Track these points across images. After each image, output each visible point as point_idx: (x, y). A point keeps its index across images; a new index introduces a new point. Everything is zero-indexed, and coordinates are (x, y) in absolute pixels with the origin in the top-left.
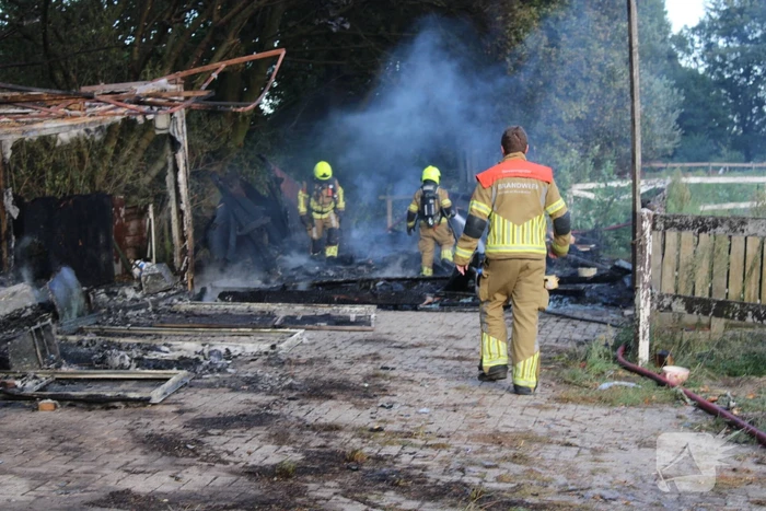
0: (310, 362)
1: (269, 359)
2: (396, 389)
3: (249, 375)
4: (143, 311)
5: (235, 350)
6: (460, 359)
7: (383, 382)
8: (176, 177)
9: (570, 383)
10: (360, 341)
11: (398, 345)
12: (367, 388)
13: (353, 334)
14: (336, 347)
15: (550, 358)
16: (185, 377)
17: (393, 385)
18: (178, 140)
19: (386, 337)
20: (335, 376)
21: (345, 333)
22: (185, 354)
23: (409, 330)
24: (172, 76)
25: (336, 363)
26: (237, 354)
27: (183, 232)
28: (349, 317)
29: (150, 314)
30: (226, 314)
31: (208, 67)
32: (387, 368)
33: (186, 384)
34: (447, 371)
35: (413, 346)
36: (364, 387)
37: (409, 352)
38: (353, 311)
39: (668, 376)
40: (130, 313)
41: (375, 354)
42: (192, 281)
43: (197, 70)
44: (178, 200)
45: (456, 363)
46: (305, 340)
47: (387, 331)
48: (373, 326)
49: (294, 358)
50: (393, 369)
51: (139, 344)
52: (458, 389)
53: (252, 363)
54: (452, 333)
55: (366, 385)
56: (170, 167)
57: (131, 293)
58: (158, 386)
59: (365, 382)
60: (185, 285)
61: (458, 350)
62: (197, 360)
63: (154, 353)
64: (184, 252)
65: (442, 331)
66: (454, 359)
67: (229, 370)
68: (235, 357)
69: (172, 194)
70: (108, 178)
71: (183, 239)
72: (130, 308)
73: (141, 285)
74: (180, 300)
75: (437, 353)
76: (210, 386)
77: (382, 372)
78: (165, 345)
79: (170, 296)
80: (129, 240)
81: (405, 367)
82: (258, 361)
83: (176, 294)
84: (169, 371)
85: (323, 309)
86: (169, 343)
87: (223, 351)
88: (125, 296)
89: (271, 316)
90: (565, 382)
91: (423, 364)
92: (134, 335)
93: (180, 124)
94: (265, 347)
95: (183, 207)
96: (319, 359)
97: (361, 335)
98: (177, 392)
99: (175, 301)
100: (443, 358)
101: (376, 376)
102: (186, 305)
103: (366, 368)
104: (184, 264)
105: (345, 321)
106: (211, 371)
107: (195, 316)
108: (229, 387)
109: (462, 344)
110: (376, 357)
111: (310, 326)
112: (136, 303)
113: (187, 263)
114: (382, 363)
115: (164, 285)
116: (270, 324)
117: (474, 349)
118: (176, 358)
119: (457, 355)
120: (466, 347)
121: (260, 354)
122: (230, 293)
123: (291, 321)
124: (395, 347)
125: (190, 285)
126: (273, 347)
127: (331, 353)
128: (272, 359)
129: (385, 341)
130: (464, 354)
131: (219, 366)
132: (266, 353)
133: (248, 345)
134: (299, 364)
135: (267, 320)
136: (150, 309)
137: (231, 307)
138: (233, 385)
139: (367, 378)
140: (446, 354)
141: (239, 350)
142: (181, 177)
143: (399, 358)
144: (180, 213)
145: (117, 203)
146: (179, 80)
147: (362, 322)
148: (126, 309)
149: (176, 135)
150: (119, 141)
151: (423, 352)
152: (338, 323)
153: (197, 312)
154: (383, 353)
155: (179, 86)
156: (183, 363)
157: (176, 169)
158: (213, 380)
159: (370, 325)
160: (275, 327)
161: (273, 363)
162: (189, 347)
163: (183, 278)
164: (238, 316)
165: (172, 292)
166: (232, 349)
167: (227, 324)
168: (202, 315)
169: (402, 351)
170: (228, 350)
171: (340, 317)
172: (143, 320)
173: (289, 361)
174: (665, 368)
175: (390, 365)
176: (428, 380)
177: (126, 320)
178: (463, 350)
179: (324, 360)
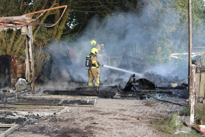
0: (67, 120)
1: (52, 119)
2: (96, 133)
3: (42, 126)
4: (13, 98)
5: (41, 114)
6: (124, 119)
7: (92, 129)
8: (29, 50)
9: (163, 131)
10: (88, 111)
11: (102, 113)
12: (86, 132)
13: (87, 108)
14: (79, 114)
15: (157, 120)
16: (17, 127)
17: (96, 131)
18: (29, 37)
19: (98, 109)
20: (74, 127)
21: (84, 108)
22: (21, 116)
23: (107, 107)
24: (28, 14)
25: (77, 121)
26: (41, 116)
27: (31, 69)
28: (87, 101)
29: (16, 99)
30: (43, 99)
31: (40, 11)
33: (16, 130)
34: (118, 125)
35: (108, 114)
36: (84, 132)
37: (105, 116)
38: (88, 99)
39: (201, 129)
40: (8, 99)
41: (92, 117)
43: (36, 12)
44: (29, 58)
45: (122, 121)
46: (68, 111)
47: (99, 107)
48: (94, 105)
49: (62, 118)
50: (97, 124)
51: (5, 112)
52: (120, 133)
53: (46, 120)
54: (123, 108)
55: (85, 131)
56: (27, 46)
57: (11, 91)
58: (4, 130)
59: (85, 129)
60: (31, 88)
61: (124, 115)
62: (25, 119)
63: (10, 116)
64: (31, 76)
65: (119, 107)
66: (121, 119)
67: (35, 124)
68: (40, 117)
69: (27, 56)
70: (12, 49)
71: (31, 72)
72: (9, 97)
73: (15, 88)
74: (29, 93)
75: (116, 117)
76: (26, 131)
77: (93, 125)
78: (15, 112)
79: (25, 92)
80: (18, 71)
81: (102, 123)
82: (49, 119)
83: (28, 91)
84: (11, 125)
85: (78, 98)
86: (16, 112)
87: (36, 115)
88: (9, 92)
89: (59, 100)
90: (162, 131)
91: (109, 122)
92: (7, 107)
93: (30, 31)
94: (52, 114)
95: (31, 60)
96: (71, 119)
97: (89, 109)
98: (12, 133)
99: (27, 94)
100: (117, 119)
101: (90, 127)
102: (30, 96)
103: (87, 123)
104: (31, 81)
105: (85, 103)
106: (29, 124)
107: (32, 100)
108: (33, 131)
109: (126, 113)
110: (92, 118)
111: (72, 105)
112: (12, 95)
113: (32, 80)
114: (94, 121)
115: (23, 88)
116: (57, 104)
117: (129, 115)
118: (17, 118)
119: (122, 118)
120: (127, 114)
121: (49, 116)
122: (47, 91)
123: (66, 103)
124: (101, 114)
125: (33, 88)
126: (55, 114)
127: (76, 116)
128: (54, 119)
129: (97, 111)
130: (125, 117)
131: (32, 122)
132: (52, 116)
133: (45, 113)
134: (63, 121)
135: (56, 102)
136: (16, 97)
137: (45, 97)
138: (34, 131)
139: (87, 128)
140: (119, 117)
141: (42, 115)
143: (101, 119)
144: (30, 62)
145: (15, 58)
146: (30, 16)
147: (91, 103)
149: (29, 35)
150: (15, 37)
151: (111, 116)
152: (82, 104)
153: (32, 99)
154: (95, 117)
155: (30, 18)
156: (19, 121)
157: (29, 47)
158: (27, 128)
159: (93, 105)
160: (59, 105)
161: (53, 120)
162: (22, 113)
163: (30, 85)
164: (47, 100)
165: (26, 91)
166: (39, 114)
167: (42, 104)
168: (34, 100)
169: (102, 116)
171: (83, 101)
172: (13, 101)
173: (60, 120)
174: (200, 126)
175: (96, 122)
176: (109, 129)
177: (6, 102)
178: (125, 115)
179: (73, 119)
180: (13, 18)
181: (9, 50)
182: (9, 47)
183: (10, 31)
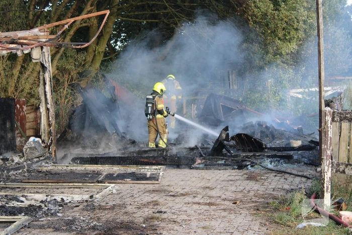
0: (113, 208)
1: (87, 206)
2: (163, 228)
3: (70, 218)
4: (20, 171)
5: (68, 198)
6: (210, 204)
7: (156, 223)
8: (45, 88)
9: (278, 223)
10: (149, 191)
11: (173, 194)
12: (145, 228)
13: (147, 186)
14: (133, 196)
15: (268, 203)
16: (26, 221)
17: (163, 224)
18: (45, 65)
19: (166, 188)
20: (126, 219)
21: (142, 185)
22: (33, 203)
23: (182, 183)
24: (42, 27)
25: (129, 209)
26: (68, 201)
27: (49, 121)
28: (146, 174)
29: (25, 172)
30: (72, 172)
31: (63, 22)
32: (161, 212)
33: (25, 226)
34: (200, 214)
35: (182, 195)
36: (142, 227)
37: (178, 200)
38: (148, 170)
39: (343, 218)
40: (11, 173)
41: (156, 201)
42: (55, 152)
43: (57, 23)
44: (46, 103)
45: (207, 207)
46: (114, 191)
47: (167, 184)
48: (160, 180)
49: (103, 204)
50: (165, 212)
51: (6, 196)
52: (204, 228)
53: (76, 209)
54: (208, 185)
55: (144, 226)
56: (42, 82)
57: (17, 159)
58: (5, 227)
59: (144, 223)
60: (51, 153)
61: (210, 197)
62: (40, 207)
63: (14, 202)
64: (50, 133)
65: (203, 184)
66: (206, 204)
67: (58, 214)
68: (66, 204)
69: (43, 98)
70: (16, 88)
71: (49, 125)
72: (12, 169)
73: (23, 154)
74: (47, 163)
75: (196, 200)
76: (42, 227)
77: (158, 215)
78: (23, 196)
79: (40, 161)
80: (28, 125)
81: (173, 211)
82: (81, 207)
83: (44, 159)
84: (16, 217)
85: (132, 169)
86: (26, 195)
87: (59, 200)
88: (13, 161)
89: (98, 174)
90: (275, 222)
91: (185, 209)
92: (9, 188)
93: (47, 56)
94: (86, 197)
95: (49, 106)
96: (119, 205)
97: (151, 187)
98: (18, 232)
99: (43, 164)
100: (199, 204)
101: (152, 218)
102: (49, 167)
103: (148, 212)
104: (50, 141)
105: (143, 177)
106: (47, 215)
107: (51, 174)
108: (54, 228)
109: (213, 193)
110: (156, 203)
111: (120, 181)
112: (18, 166)
113: (52, 140)
114: (159, 208)
115: (37, 154)
116: (95, 180)
117: (220, 197)
118: (26, 206)
119: (208, 202)
120: (215, 195)
121: (82, 202)
122: (78, 158)
123: (110, 178)
124: (171, 196)
125: (53, 154)
126: (91, 197)
127: (128, 201)
128: (90, 206)
129: (165, 191)
130: (213, 200)
131: (53, 211)
132: (87, 201)
133: (75, 195)
134: (105, 209)
135: (94, 177)
136: (25, 170)
137: (74, 168)
138: (56, 226)
139: (147, 220)
140: (201, 201)
141: (70, 200)
142: (48, 88)
143: (170, 204)
144: (48, 109)
145: (21, 103)
146: (46, 30)
147: (154, 178)
148: (9, 170)
149: (45, 63)
150: (22, 67)
151: (189, 199)
152: (138, 179)
153: (53, 172)
154: (161, 200)
155: (46, 33)
156: (30, 210)
157: (45, 84)
158: (44, 223)
159: (158, 180)
160: (98, 182)
161: (89, 208)
162: (35, 197)
163: (49, 149)
164: (78, 174)
165: (41, 158)
166: (65, 199)
167: (69, 181)
168: (56, 174)
169: (174, 198)
170: (62, 199)
171: (141, 174)
172: (19, 177)
173: (101, 208)
174: (341, 213)
175: (163, 210)
176: (185, 221)
177: (8, 179)
178: (213, 197)
179: (124, 206)
180: (17, 34)
181: (12, 89)
182: (12, 83)
183: (12, 57)
